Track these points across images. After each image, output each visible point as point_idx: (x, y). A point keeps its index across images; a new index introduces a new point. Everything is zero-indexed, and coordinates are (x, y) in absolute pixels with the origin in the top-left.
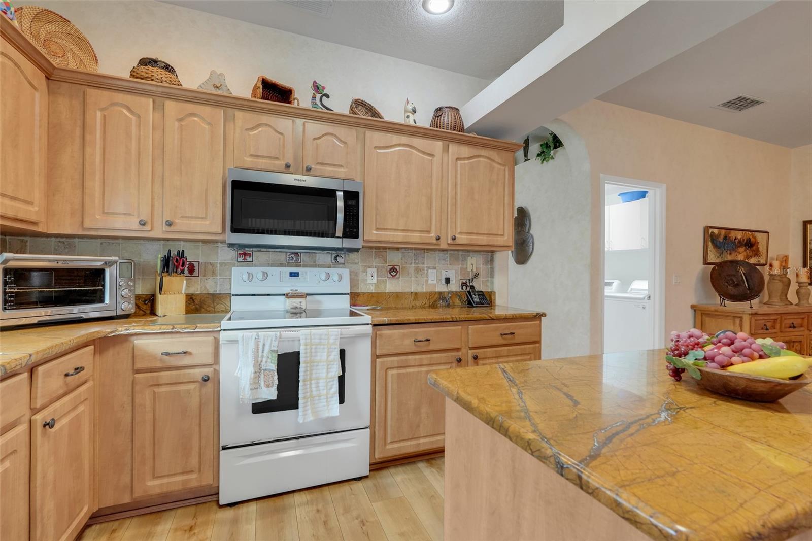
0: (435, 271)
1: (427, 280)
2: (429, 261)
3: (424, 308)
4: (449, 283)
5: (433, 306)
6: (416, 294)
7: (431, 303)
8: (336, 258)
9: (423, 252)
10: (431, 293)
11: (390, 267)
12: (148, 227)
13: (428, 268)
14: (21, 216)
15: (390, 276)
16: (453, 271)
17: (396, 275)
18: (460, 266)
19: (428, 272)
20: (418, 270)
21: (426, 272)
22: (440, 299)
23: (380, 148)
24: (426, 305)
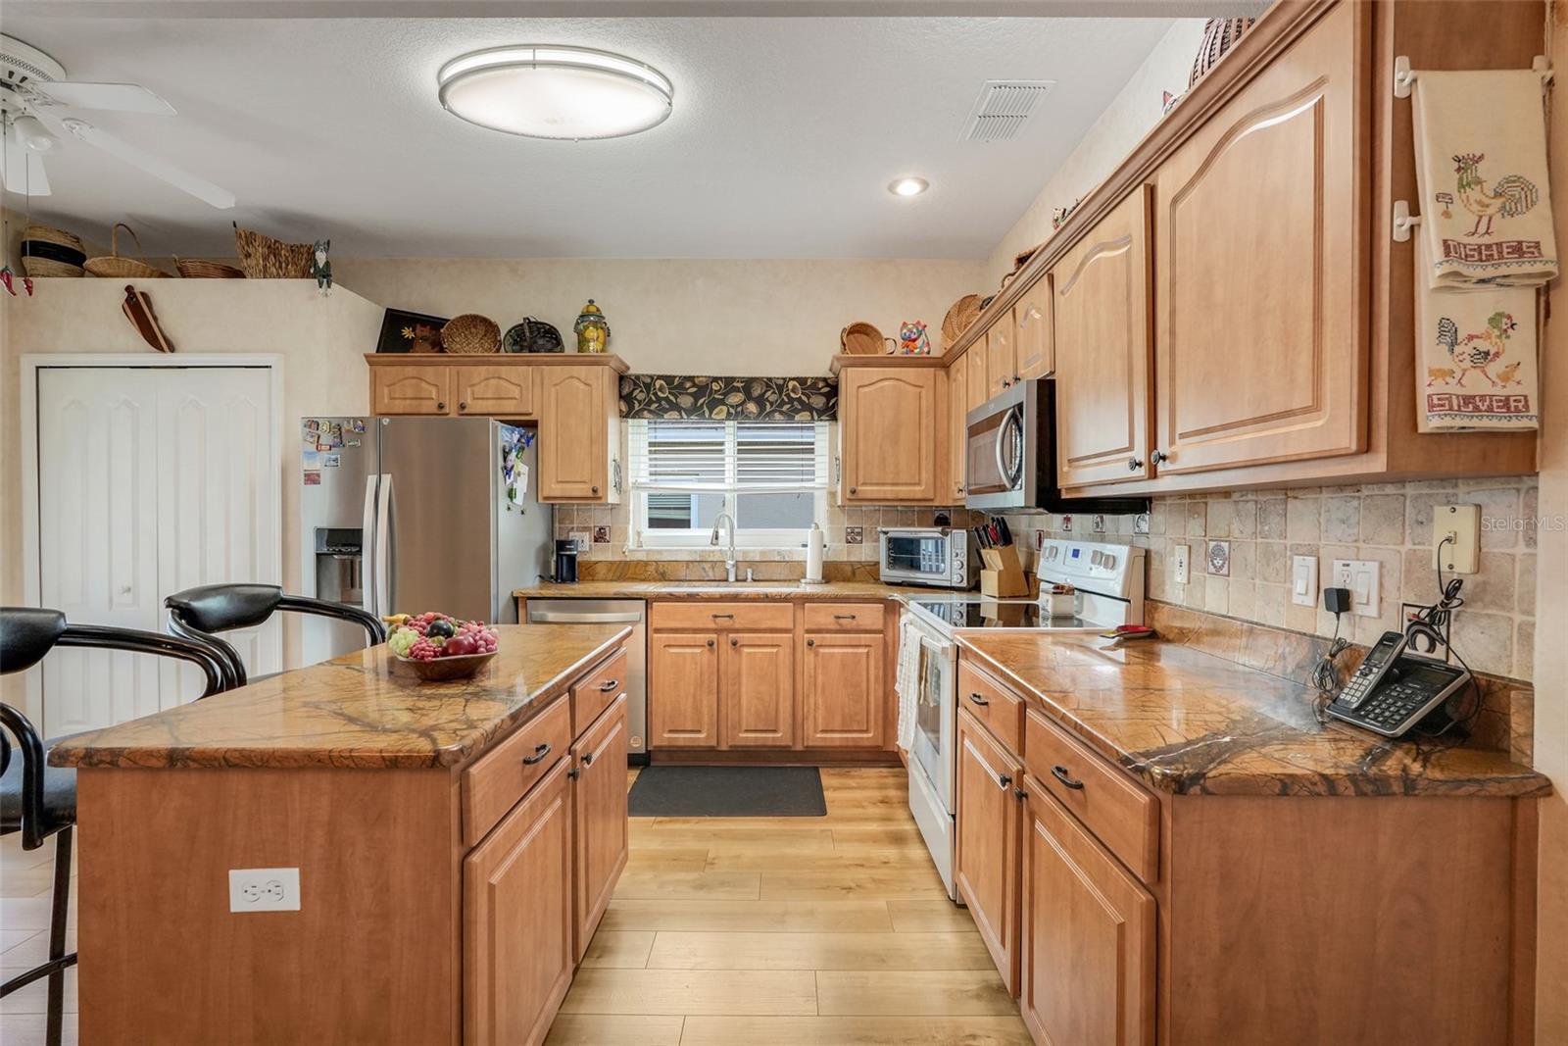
0: (1312, 560)
1: (1290, 592)
2: (1300, 523)
4: (1346, 609)
6: (1253, 627)
8: (1137, 522)
10: (1289, 635)
13: (1295, 550)
15: (1211, 569)
16: (1375, 567)
17: (1222, 568)
18: (1409, 546)
19: (1292, 558)
20: (1268, 556)
21: (1286, 563)
22: (1313, 664)
23: (1067, 287)
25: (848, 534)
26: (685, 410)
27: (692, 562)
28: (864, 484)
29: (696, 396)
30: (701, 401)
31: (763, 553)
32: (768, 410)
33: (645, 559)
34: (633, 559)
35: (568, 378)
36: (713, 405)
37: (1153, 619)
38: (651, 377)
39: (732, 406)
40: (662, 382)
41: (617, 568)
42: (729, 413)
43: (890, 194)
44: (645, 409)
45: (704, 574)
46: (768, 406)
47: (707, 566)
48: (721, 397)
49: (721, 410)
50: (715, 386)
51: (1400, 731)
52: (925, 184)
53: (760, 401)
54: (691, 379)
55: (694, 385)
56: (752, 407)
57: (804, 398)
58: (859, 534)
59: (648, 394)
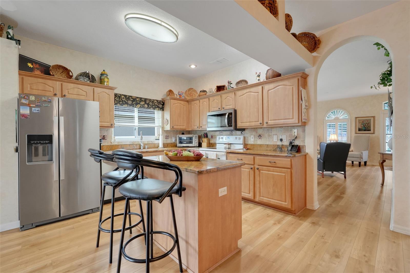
0: (276, 136)
1: (273, 140)
2: (274, 131)
3: (271, 151)
4: (282, 141)
5: (275, 150)
6: (268, 145)
7: (274, 149)
8: (242, 133)
9: (271, 128)
10: (274, 145)
11: (258, 135)
12: (199, 128)
13: (274, 135)
14: (181, 128)
15: (258, 138)
16: (285, 136)
17: (261, 138)
18: (289, 133)
19: (273, 136)
20: (269, 136)
21: (272, 136)
22: (278, 148)
23: (241, 96)
24: (272, 150)
25: (166, 137)
26: (129, 104)
27: (131, 144)
28: (175, 125)
29: (133, 101)
30: (134, 103)
31: (148, 142)
32: (150, 107)
33: (117, 144)
34: (114, 144)
35: (102, 92)
36: (137, 104)
37: (247, 147)
38: (120, 95)
39: (141, 105)
40: (124, 96)
41: (110, 147)
42: (140, 107)
43: (189, 67)
44: (118, 103)
45: (134, 148)
46: (150, 106)
47: (135, 145)
48: (139, 102)
49: (139, 106)
50: (137, 99)
51: (296, 151)
52: (196, 66)
53: (148, 104)
54: (131, 96)
55: (132, 98)
56: (146, 106)
57: (158, 105)
58: (168, 137)
59: (120, 99)
